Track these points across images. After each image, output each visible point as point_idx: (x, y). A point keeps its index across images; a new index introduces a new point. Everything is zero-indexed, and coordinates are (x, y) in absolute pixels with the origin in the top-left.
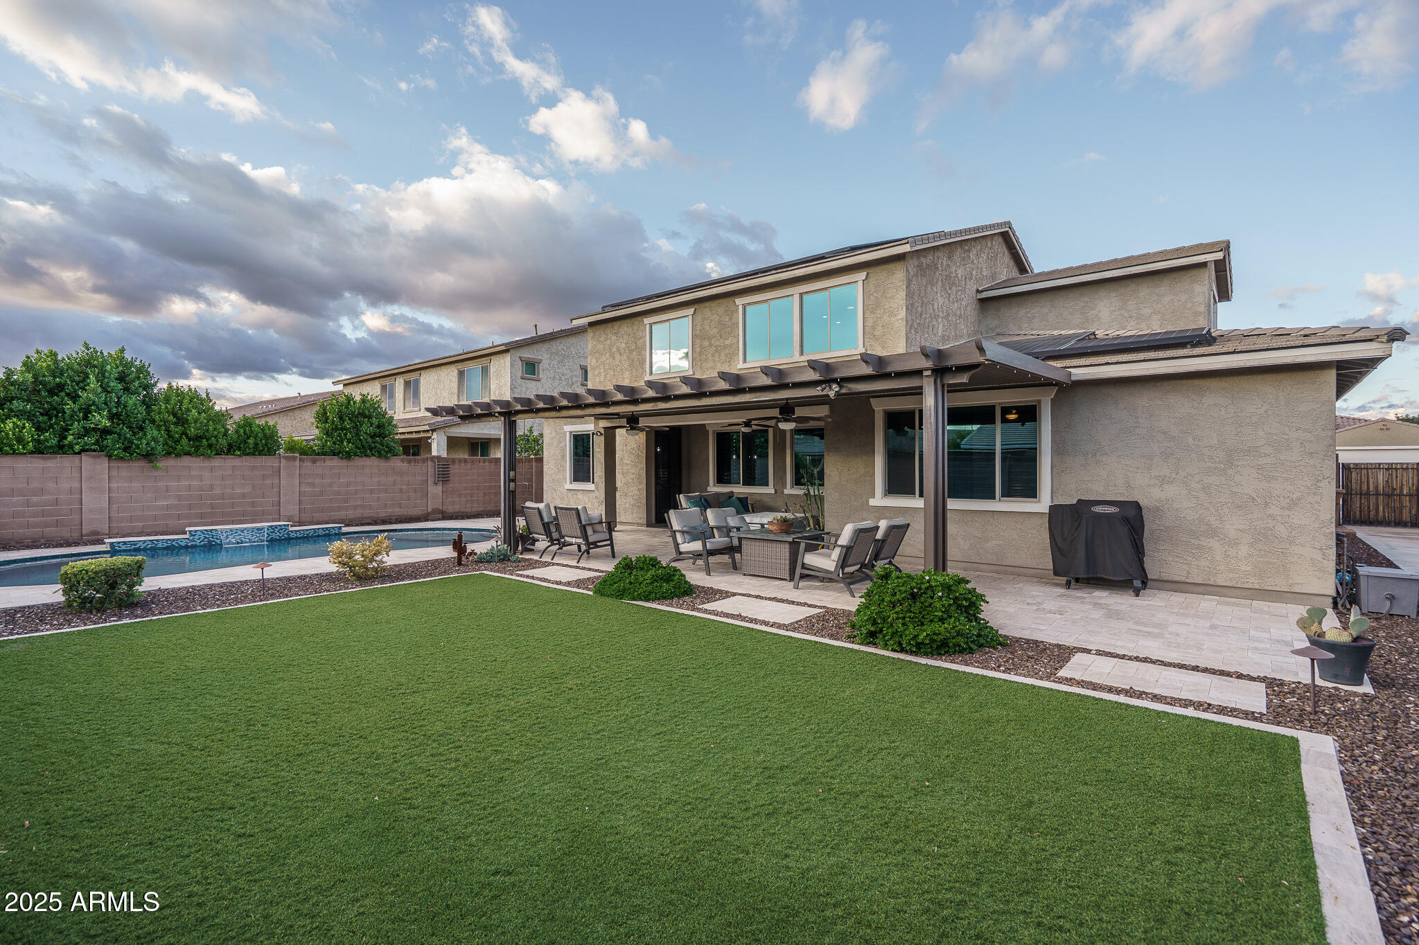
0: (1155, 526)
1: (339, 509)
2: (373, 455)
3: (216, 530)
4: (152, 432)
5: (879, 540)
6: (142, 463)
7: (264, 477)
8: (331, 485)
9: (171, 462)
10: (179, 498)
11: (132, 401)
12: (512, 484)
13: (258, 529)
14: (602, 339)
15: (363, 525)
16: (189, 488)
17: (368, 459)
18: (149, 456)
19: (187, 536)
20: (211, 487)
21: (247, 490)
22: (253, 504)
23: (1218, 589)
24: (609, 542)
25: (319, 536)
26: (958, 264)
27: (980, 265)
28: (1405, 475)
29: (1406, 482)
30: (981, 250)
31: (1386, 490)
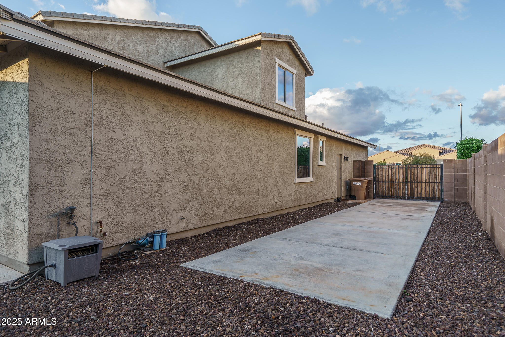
26: (138, 42)
27: (170, 48)
28: (400, 171)
29: (400, 176)
30: (171, 39)
31: (393, 179)
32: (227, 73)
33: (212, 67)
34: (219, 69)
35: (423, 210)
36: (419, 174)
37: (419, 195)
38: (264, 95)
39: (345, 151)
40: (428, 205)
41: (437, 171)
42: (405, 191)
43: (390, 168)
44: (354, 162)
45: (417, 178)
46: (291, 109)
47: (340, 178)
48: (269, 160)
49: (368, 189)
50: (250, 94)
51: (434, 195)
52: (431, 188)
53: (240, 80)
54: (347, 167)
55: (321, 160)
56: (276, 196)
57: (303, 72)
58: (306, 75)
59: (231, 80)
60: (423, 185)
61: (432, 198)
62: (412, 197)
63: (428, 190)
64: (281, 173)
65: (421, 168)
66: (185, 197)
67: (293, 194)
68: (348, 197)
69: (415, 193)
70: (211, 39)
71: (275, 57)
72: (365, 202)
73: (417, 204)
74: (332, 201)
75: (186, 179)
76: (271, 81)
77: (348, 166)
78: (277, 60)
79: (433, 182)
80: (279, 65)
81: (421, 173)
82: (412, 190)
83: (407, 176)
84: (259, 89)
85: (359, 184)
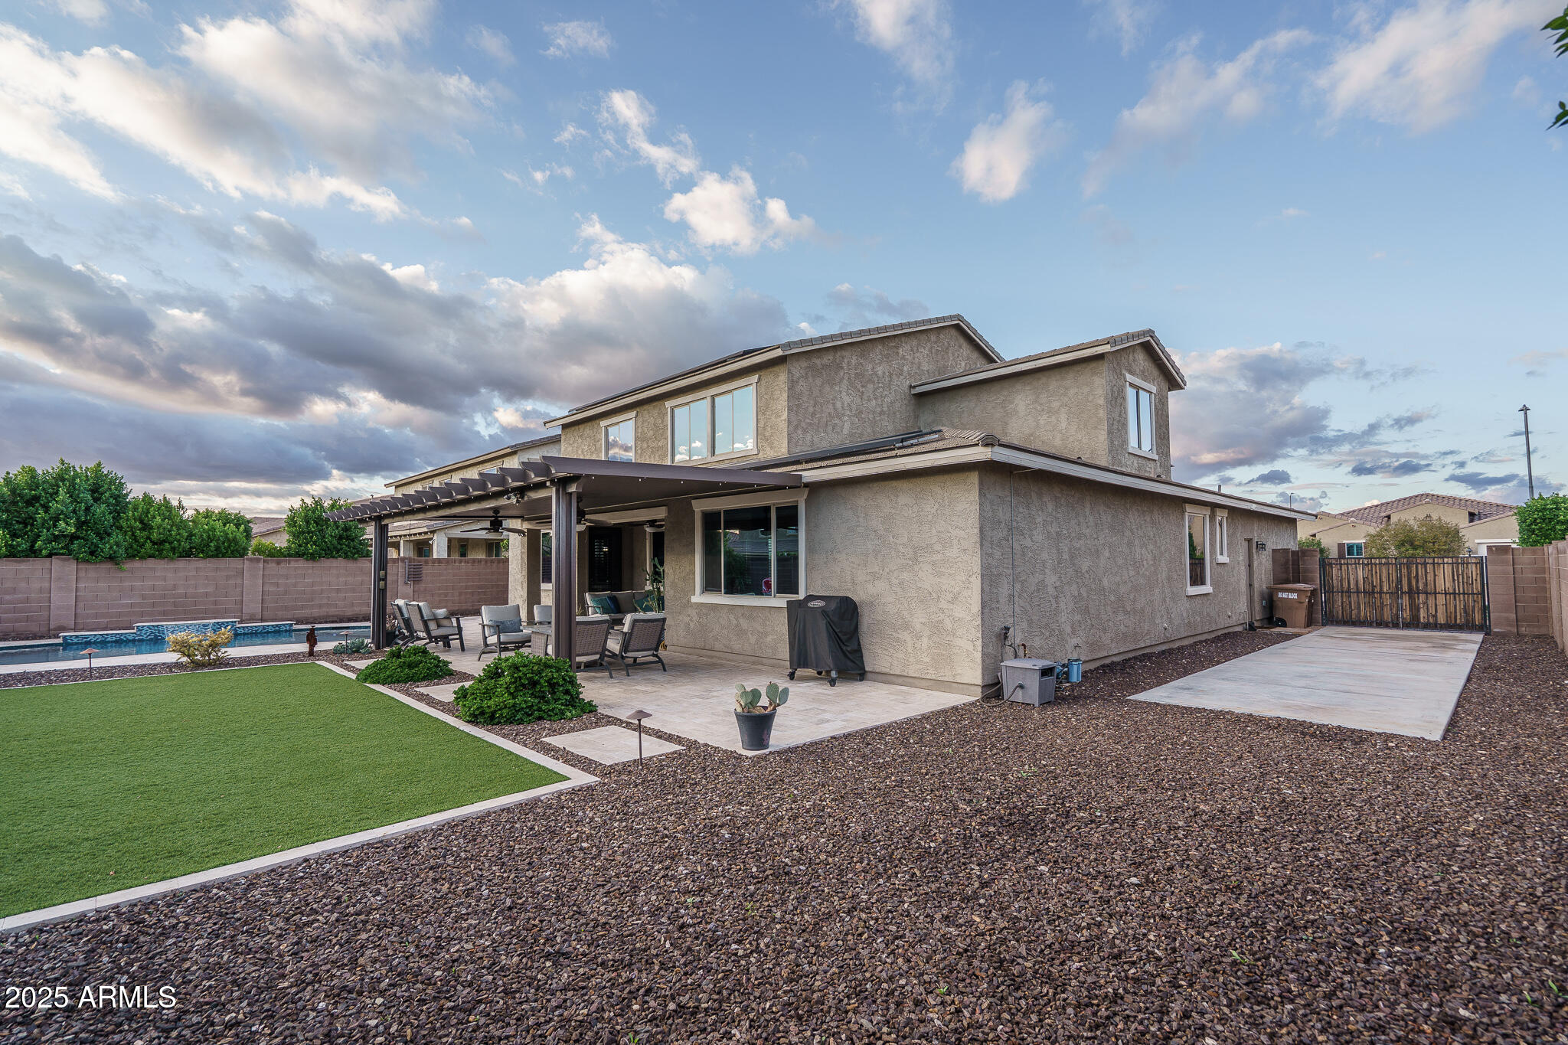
0: (871, 621)
1: (303, 608)
2: (340, 556)
3: (162, 626)
4: (117, 537)
5: (626, 634)
6: (109, 566)
7: (228, 578)
8: (295, 585)
9: (137, 564)
10: (144, 597)
11: (100, 509)
12: (382, 583)
13: (204, 625)
14: (571, 442)
15: (326, 622)
16: (153, 588)
17: (334, 560)
18: (112, 558)
19: (135, 631)
20: (175, 587)
21: (210, 590)
22: (215, 603)
23: (911, 680)
24: (458, 637)
25: (268, 632)
26: (877, 361)
27: (916, 361)
28: (1384, 571)
29: (1385, 578)
30: (919, 344)
31: (1367, 587)
32: (1036, 405)
33: (1005, 393)
34: (1020, 397)
35: (1445, 647)
36: (1429, 576)
37: (1431, 620)
38: (1112, 442)
39: (1258, 532)
40: (1456, 639)
41: (1473, 570)
42: (1398, 610)
43: (1359, 564)
44: (1274, 551)
45: (1426, 584)
46: (1149, 459)
47: (1250, 585)
48: (1154, 558)
49: (1311, 606)
50: (1084, 441)
51: (1467, 620)
52: (1460, 606)
53: (1063, 417)
54: (1261, 562)
55: (1222, 554)
56: (1165, 617)
57: (1165, 386)
58: (1170, 390)
59: (1045, 417)
60: (1441, 599)
61: (1463, 625)
62: (1414, 623)
63: (1452, 609)
64: (1169, 579)
65: (1434, 564)
66: (1077, 617)
67: (1185, 615)
68: (1265, 621)
69: (1422, 616)
70: (975, 332)
71: (1124, 372)
72: (1309, 632)
73: (1429, 637)
74: (1239, 629)
75: (1076, 593)
76: (1120, 416)
77: (1264, 561)
78: (1129, 377)
79: (1464, 594)
80: (1131, 385)
81: (1435, 576)
82: (1415, 609)
83: (1401, 581)
84: (1103, 432)
85: (1294, 596)
